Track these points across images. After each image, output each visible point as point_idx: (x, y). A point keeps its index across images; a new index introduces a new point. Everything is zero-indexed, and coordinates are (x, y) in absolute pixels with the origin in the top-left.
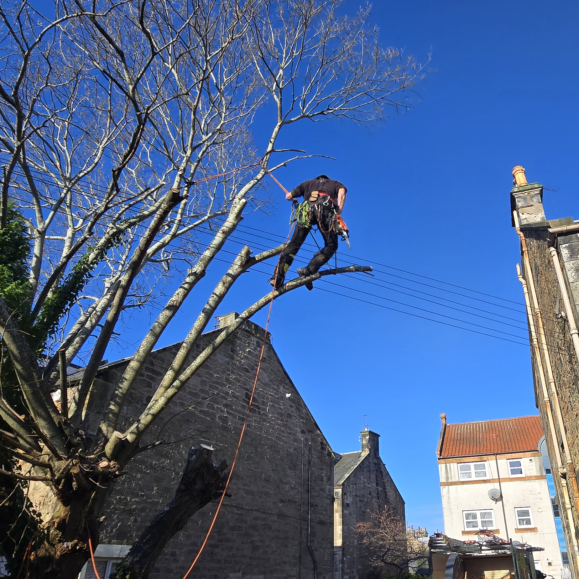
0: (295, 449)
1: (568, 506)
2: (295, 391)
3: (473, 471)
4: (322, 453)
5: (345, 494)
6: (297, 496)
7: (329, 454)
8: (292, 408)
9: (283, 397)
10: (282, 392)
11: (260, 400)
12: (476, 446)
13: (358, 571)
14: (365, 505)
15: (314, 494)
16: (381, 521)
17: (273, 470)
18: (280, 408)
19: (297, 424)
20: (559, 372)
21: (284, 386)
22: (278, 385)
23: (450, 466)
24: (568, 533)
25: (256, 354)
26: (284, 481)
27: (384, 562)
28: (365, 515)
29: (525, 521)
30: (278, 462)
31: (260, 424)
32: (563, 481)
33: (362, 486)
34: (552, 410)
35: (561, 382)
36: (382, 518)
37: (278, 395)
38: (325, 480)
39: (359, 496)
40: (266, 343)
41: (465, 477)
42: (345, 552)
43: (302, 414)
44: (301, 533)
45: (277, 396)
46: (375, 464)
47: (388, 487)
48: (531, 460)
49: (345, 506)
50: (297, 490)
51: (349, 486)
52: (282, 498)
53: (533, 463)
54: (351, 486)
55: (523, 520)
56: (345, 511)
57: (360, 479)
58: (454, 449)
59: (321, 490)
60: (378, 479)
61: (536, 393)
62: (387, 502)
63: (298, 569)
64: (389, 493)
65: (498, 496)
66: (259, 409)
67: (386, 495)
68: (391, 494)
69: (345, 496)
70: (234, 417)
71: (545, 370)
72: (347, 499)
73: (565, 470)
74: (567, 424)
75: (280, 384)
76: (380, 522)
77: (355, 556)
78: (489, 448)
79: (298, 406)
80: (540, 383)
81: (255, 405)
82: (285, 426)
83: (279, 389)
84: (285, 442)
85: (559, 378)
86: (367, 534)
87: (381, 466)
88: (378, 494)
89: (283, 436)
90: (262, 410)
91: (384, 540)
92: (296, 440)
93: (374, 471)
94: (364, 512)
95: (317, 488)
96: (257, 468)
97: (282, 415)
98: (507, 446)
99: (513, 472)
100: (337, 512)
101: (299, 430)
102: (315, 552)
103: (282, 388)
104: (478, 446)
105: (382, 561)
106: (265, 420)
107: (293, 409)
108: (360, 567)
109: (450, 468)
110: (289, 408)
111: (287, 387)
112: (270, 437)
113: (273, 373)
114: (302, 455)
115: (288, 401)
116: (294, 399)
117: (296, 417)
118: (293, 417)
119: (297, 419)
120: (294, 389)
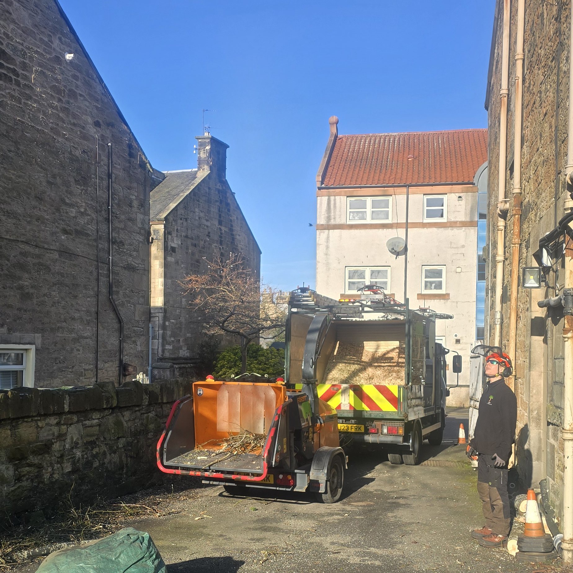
0: (84, 152)
1: (500, 257)
2: (81, 51)
3: (369, 209)
4: (130, 163)
5: (170, 233)
6: (89, 226)
7: (143, 165)
8: (77, 80)
9: (59, 60)
10: (58, 49)
11: (19, 60)
12: (380, 172)
13: (186, 340)
14: (200, 252)
15: (117, 224)
16: (224, 274)
17: (49, 182)
18: (56, 80)
19: (86, 111)
20: (535, 40)
21: (60, 39)
22: (50, 36)
23: (335, 200)
24: (492, 297)
26: (67, 201)
27: (225, 330)
28: (199, 266)
29: (433, 285)
30: (56, 171)
31: (21, 103)
32: (501, 223)
33: (196, 223)
34: (508, 110)
35: (534, 59)
36: (225, 269)
37: (50, 53)
38: (135, 206)
39: (192, 238)
41: (356, 218)
42: (168, 315)
43: (95, 92)
44: (98, 280)
45: (48, 56)
46: (219, 191)
47: (237, 228)
48: (460, 197)
49: (168, 250)
50: (89, 217)
51: (175, 221)
52: (65, 227)
53: (463, 203)
54: (179, 222)
55: (431, 283)
56: (169, 259)
57: (194, 212)
58: (345, 174)
59: (130, 219)
60: (223, 215)
61: (489, 83)
62: (234, 249)
63: (95, 329)
64: (238, 237)
65: (401, 248)
66: (17, 75)
67: (233, 239)
68: (240, 238)
69: (170, 237)
71: (513, 40)
72: (173, 241)
73: (507, 206)
74: (527, 132)
75: (54, 33)
76: (221, 277)
77: (182, 320)
78: (399, 175)
79: (87, 78)
80: (499, 66)
81: (9, 68)
82: (65, 110)
84: (66, 139)
85: (532, 51)
86: (201, 293)
87: (228, 195)
88: (221, 237)
89: (63, 128)
90: (22, 78)
91: (225, 301)
92: (85, 137)
93: (217, 201)
94: (198, 261)
95: (123, 217)
96: (20, 177)
97: (58, 91)
98: (427, 175)
99: (430, 214)
100: (156, 258)
101: (90, 120)
102: (119, 308)
103: (56, 42)
104: (384, 171)
105: (222, 328)
106: (29, 98)
107: (79, 83)
108: (189, 335)
109: (335, 204)
110: (71, 79)
111: (66, 40)
112: (40, 128)
113: (39, 11)
114: (96, 162)
115: (68, 68)
116: (80, 64)
117: (85, 97)
118: (79, 97)
119: (86, 100)
120: (78, 46)
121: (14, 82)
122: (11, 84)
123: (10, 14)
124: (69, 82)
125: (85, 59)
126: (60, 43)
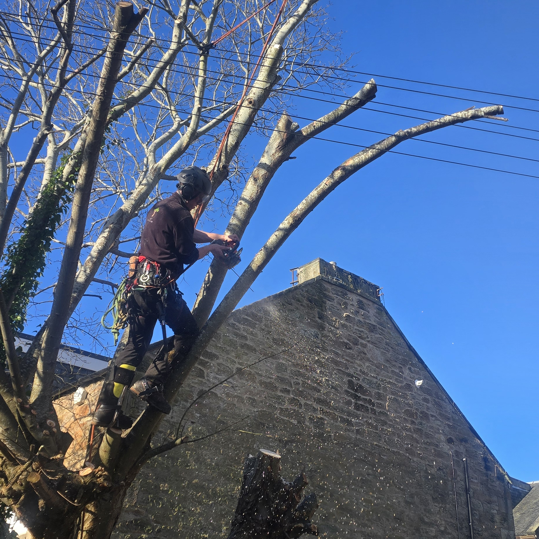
2: (430, 377)
4: (487, 476)
7: (501, 477)
8: (428, 403)
9: (409, 387)
10: (408, 378)
11: (374, 391)
17: (407, 502)
18: (408, 404)
19: (438, 429)
21: (410, 369)
22: (401, 367)
25: (359, 320)
26: (426, 520)
30: (413, 491)
31: (377, 430)
37: (401, 382)
38: (498, 521)
40: (374, 303)
43: (446, 411)
45: (400, 385)
50: (450, 536)
59: (493, 536)
66: (373, 404)
70: (335, 419)
75: (404, 365)
79: (436, 400)
81: (365, 400)
82: (419, 431)
83: (403, 373)
84: (421, 458)
89: (417, 448)
90: (377, 407)
92: (439, 454)
97: (410, 414)
101: (443, 438)
103: (406, 372)
106: (384, 423)
107: (429, 405)
110: (422, 402)
111: (416, 369)
112: (395, 450)
113: (390, 348)
114: (452, 479)
115: (419, 392)
116: (430, 388)
117: (436, 417)
118: (430, 418)
119: (438, 420)
120: (427, 373)
121: (370, 411)
122: (368, 413)
123: (365, 354)
124: (421, 405)
125: (434, 383)
126: (409, 372)
